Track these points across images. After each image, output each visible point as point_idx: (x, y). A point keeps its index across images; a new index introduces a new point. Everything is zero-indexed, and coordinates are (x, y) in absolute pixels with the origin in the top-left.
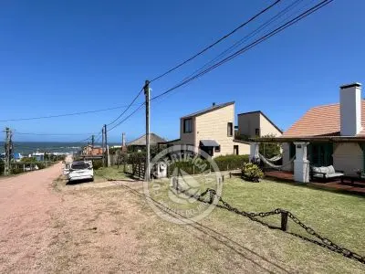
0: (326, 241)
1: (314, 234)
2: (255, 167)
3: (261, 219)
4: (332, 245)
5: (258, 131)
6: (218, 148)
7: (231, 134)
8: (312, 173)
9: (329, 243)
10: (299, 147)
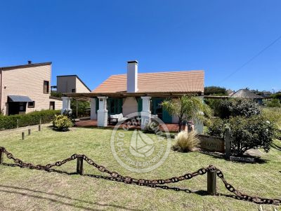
0: (114, 174)
1: (105, 171)
2: (65, 118)
3: (58, 168)
4: (118, 176)
5: (74, 90)
6: (32, 104)
7: (48, 91)
8: (110, 119)
9: (116, 176)
10: (101, 100)
